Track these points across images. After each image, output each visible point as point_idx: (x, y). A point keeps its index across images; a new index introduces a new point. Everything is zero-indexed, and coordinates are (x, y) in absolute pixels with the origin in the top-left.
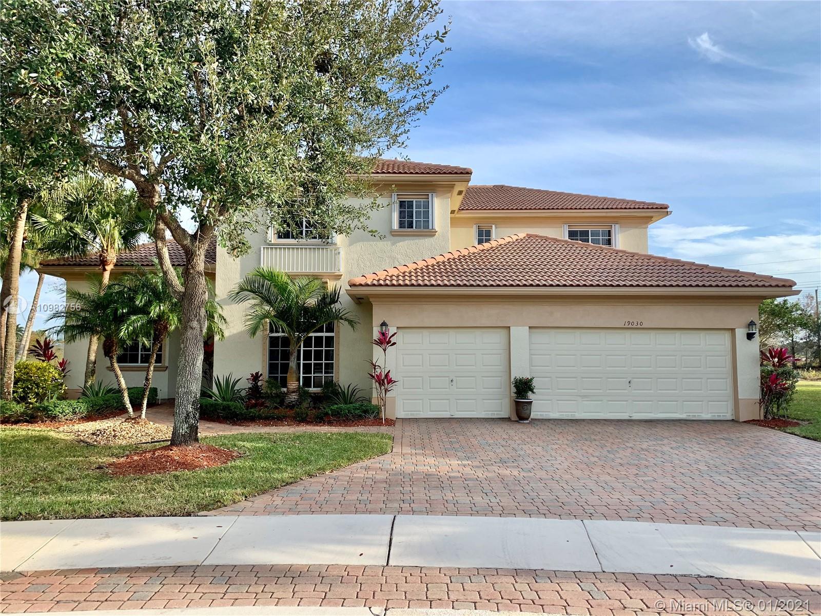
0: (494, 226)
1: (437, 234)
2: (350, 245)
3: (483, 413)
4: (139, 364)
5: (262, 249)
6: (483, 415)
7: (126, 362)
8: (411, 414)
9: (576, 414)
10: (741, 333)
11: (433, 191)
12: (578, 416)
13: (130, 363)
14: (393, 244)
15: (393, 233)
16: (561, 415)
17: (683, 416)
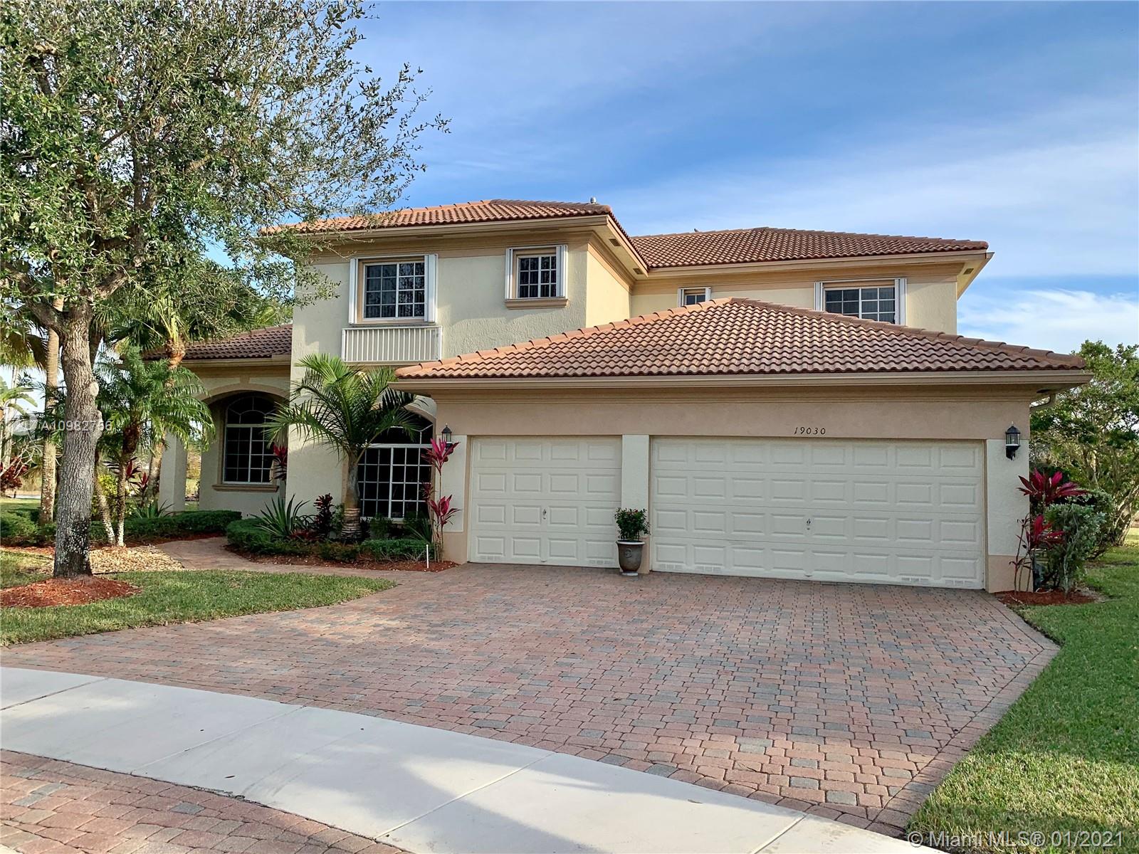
0: (708, 290)
1: (567, 303)
2: (453, 323)
3: (587, 560)
4: (249, 483)
5: (344, 332)
6: (585, 562)
7: (235, 480)
8: (489, 558)
9: (722, 567)
10: (996, 447)
11: (564, 242)
12: (725, 571)
13: (239, 480)
14: (508, 320)
15: (510, 305)
16: (699, 568)
17: (897, 580)
